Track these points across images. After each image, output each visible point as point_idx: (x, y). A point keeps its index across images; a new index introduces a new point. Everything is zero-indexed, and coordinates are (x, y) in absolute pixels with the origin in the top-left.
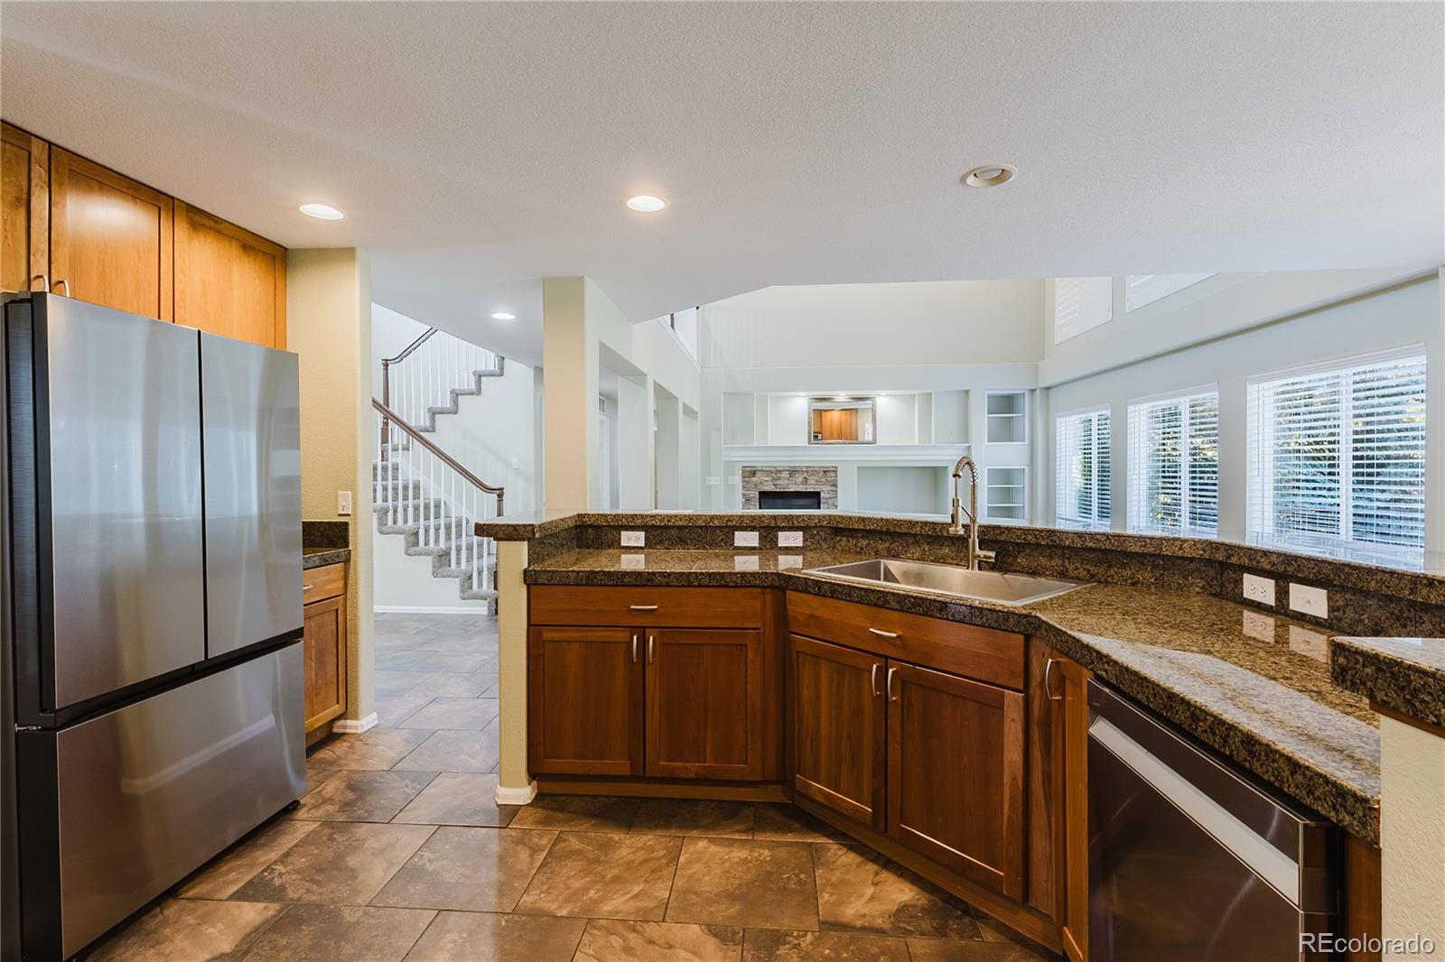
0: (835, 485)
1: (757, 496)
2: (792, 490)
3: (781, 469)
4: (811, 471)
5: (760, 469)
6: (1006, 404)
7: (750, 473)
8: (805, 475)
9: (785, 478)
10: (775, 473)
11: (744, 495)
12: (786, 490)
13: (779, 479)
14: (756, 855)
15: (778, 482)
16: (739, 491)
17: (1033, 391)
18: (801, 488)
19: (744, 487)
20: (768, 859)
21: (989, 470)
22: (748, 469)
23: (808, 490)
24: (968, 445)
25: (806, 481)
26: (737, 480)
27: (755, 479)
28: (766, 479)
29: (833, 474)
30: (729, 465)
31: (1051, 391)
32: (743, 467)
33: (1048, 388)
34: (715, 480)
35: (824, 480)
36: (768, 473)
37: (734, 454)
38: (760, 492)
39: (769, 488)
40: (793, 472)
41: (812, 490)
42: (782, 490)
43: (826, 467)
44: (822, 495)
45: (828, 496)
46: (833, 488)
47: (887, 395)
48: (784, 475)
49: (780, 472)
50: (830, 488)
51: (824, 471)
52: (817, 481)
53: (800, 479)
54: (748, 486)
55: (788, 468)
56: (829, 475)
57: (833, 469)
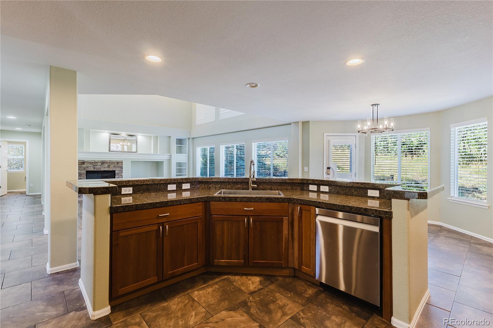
0: (122, 168)
1: (85, 173)
2: (103, 170)
3: (98, 161)
4: (111, 163)
5: (86, 161)
6: (180, 142)
7: (82, 163)
8: (109, 164)
9: (99, 165)
10: (94, 163)
11: (79, 173)
12: (100, 170)
13: (96, 165)
14: (214, 288)
15: (96, 167)
16: (77, 171)
17: (189, 138)
18: (106, 169)
19: (79, 169)
20: (219, 287)
21: (176, 163)
22: (81, 161)
23: (110, 170)
24: (170, 154)
25: (109, 166)
26: (76, 166)
27: (84, 165)
28: (90, 165)
29: (121, 164)
31: (194, 139)
32: (79, 160)
33: (194, 138)
35: (117, 166)
36: (91, 163)
38: (86, 171)
39: (91, 169)
40: (103, 163)
41: (111, 170)
42: (98, 170)
43: (118, 161)
44: (116, 172)
45: (119, 172)
46: (121, 169)
47: (142, 135)
48: (99, 164)
49: (97, 163)
50: (119, 169)
51: (117, 162)
52: (114, 166)
53: (106, 166)
54: (81, 168)
55: (101, 161)
56: (119, 164)
57: (121, 162)
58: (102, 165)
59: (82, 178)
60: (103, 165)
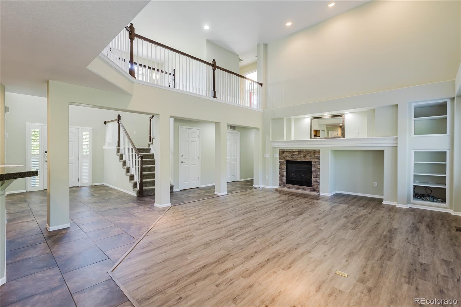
0: (319, 159)
1: (285, 162)
2: (299, 160)
3: (295, 151)
4: (307, 152)
5: (286, 150)
7: (282, 152)
8: (305, 154)
9: (296, 155)
10: (291, 152)
11: (280, 162)
12: (296, 160)
13: (294, 155)
15: (294, 157)
16: (278, 160)
18: (303, 160)
21: (415, 152)
23: (306, 161)
24: (397, 137)
25: (305, 156)
26: (277, 155)
27: (284, 155)
28: (288, 155)
29: (317, 153)
30: (274, 148)
32: (280, 150)
34: (267, 155)
35: (313, 156)
36: (289, 152)
37: (276, 144)
38: (286, 161)
39: (289, 159)
40: (300, 152)
41: (308, 161)
42: (295, 160)
43: (315, 150)
44: (312, 163)
45: (315, 164)
46: (317, 160)
48: (296, 153)
49: (294, 152)
50: (316, 160)
51: (314, 152)
52: (310, 156)
53: (303, 155)
54: (281, 158)
55: (298, 150)
56: (315, 154)
57: (317, 151)
58: (298, 155)
59: (283, 167)
60: (300, 155)
